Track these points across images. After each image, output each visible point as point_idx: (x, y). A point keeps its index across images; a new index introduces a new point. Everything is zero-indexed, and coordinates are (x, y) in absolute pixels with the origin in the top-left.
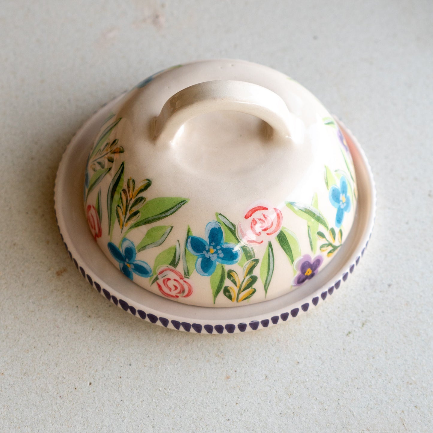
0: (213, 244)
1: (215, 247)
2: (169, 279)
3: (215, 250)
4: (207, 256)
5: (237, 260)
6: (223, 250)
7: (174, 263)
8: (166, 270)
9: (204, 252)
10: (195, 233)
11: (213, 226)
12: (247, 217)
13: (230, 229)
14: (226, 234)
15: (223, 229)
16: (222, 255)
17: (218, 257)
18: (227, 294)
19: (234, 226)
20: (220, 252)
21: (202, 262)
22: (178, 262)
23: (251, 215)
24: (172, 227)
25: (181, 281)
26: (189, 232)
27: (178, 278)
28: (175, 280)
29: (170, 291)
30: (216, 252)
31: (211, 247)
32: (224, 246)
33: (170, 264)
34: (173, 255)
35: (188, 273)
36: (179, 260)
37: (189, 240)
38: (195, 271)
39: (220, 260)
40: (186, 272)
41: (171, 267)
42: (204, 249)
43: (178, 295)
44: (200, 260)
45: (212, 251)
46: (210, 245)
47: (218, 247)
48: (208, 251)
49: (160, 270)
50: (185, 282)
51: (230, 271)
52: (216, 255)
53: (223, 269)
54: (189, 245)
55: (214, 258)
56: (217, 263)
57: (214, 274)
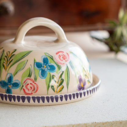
0: (45, 64)
1: (46, 65)
2: (28, 84)
3: (46, 66)
4: (43, 69)
5: (55, 70)
6: (49, 66)
7: (30, 75)
8: (27, 80)
9: (42, 68)
10: (37, 61)
11: (44, 57)
12: (57, 54)
13: (51, 58)
14: (50, 60)
15: (49, 58)
16: (49, 68)
17: (48, 69)
18: (53, 88)
19: (52, 57)
20: (48, 67)
21: (42, 72)
22: (31, 74)
23: (58, 53)
24: (28, 60)
25: (33, 84)
26: (35, 60)
27: (32, 82)
28: (31, 84)
29: (29, 91)
30: (47, 67)
31: (45, 65)
32: (50, 64)
33: (28, 76)
34: (29, 71)
35: (36, 78)
36: (32, 73)
37: (35, 64)
38: (39, 77)
39: (49, 70)
40: (35, 78)
41: (29, 78)
42: (42, 66)
43: (32, 92)
44: (41, 71)
45: (45, 67)
46: (44, 64)
47: (47, 65)
48: (43, 67)
49: (24, 81)
50: (35, 83)
51: (53, 76)
52: (47, 68)
53: (50, 75)
54: (35, 65)
55: (46, 70)
56: (48, 72)
57: (47, 77)
